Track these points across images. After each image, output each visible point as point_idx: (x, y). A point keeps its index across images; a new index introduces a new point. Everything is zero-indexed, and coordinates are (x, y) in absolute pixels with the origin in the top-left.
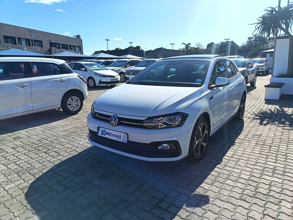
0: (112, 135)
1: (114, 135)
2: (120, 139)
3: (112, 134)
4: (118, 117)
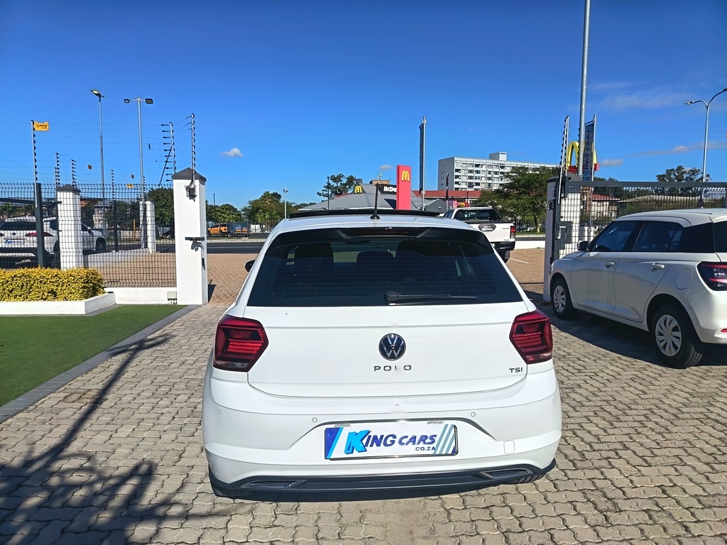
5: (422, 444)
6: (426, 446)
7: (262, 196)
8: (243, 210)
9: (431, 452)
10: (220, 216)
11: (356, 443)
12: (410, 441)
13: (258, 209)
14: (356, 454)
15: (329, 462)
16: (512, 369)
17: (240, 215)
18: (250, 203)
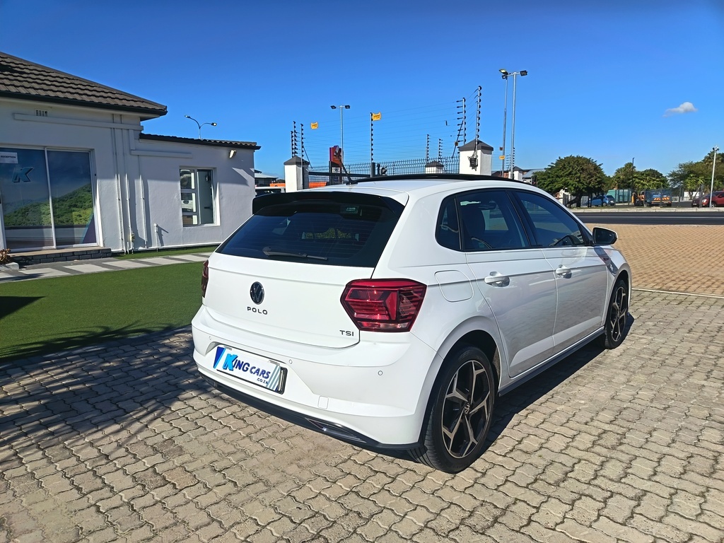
5: (261, 377)
6: (263, 379)
7: (706, 157)
8: (671, 175)
9: (265, 385)
10: (638, 183)
11: (229, 363)
12: (256, 372)
13: (691, 172)
14: (228, 371)
15: (215, 370)
16: (342, 331)
17: (664, 181)
18: (681, 166)
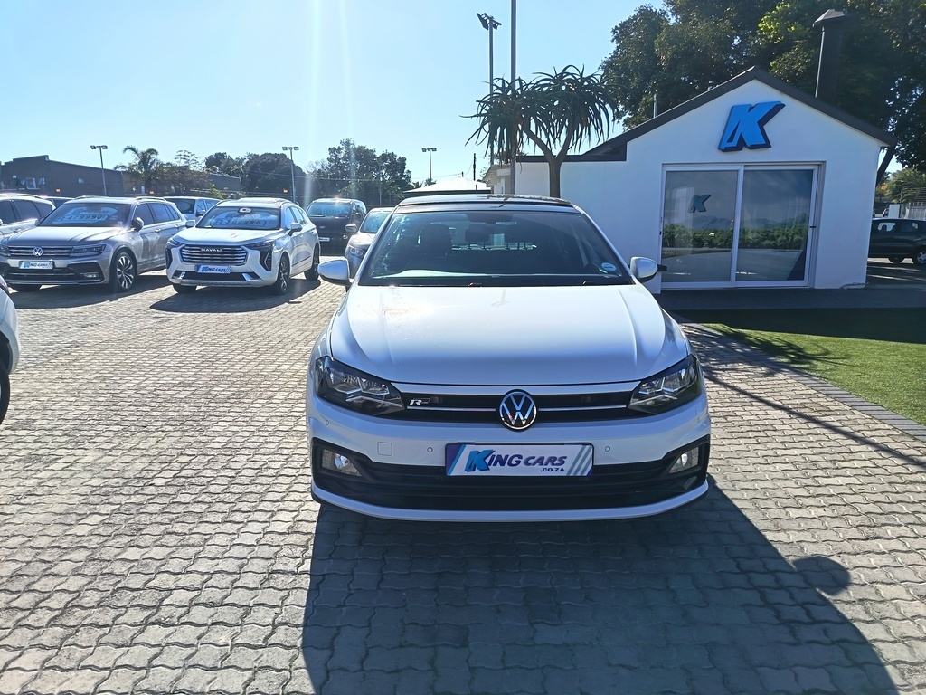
0: (522, 461)
1: (531, 461)
2: (560, 467)
3: (524, 458)
4: (533, 397)
